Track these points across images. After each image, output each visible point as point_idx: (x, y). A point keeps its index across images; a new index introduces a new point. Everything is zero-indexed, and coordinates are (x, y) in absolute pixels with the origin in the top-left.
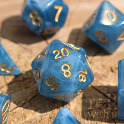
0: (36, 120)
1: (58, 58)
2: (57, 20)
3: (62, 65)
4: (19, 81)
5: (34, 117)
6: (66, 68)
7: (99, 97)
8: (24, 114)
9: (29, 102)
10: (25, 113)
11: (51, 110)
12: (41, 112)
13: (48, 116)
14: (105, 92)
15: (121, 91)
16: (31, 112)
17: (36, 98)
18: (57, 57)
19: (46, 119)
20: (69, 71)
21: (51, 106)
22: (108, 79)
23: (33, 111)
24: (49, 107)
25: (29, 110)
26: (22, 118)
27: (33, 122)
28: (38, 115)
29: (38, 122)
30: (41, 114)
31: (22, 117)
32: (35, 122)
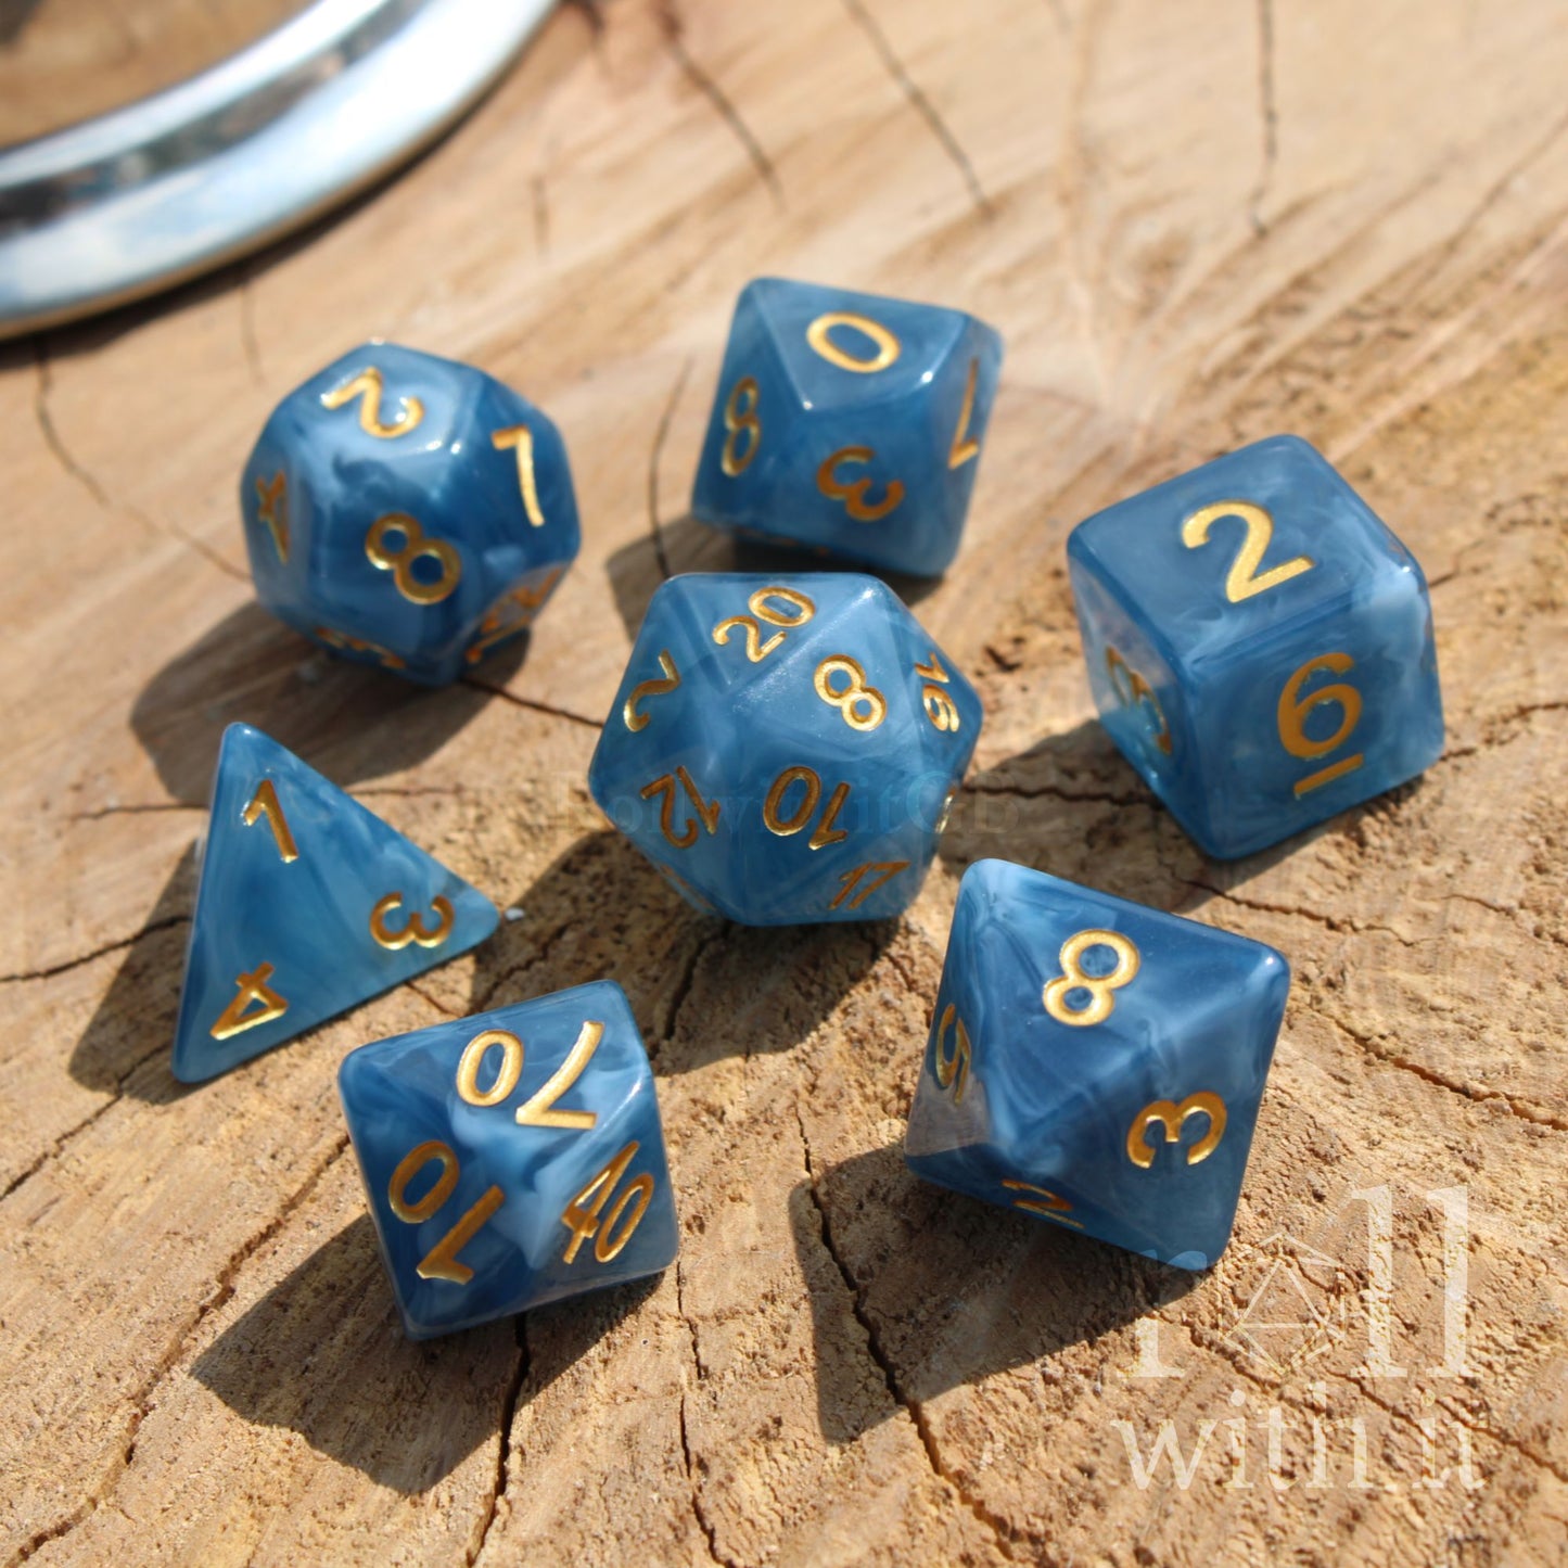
0: (787, 1092)
1: (767, 649)
2: (536, 517)
3: (811, 676)
4: (528, 965)
5: (766, 1084)
6: (839, 684)
7: (1035, 819)
8: (695, 1101)
9: (669, 1033)
10: (698, 1094)
11: (832, 1005)
12: (779, 1046)
13: (838, 1041)
14: (1053, 778)
15: (1196, 661)
16: (729, 1071)
17: (694, 995)
18: (758, 652)
19: (837, 1062)
20: (865, 690)
21: (815, 989)
22: (1018, 714)
23: (736, 1061)
24: (809, 996)
25: (711, 1068)
26: (704, 1125)
27: (780, 1107)
28: (773, 1064)
29: (804, 1094)
30: (790, 1053)
31: (695, 1117)
32: (794, 1105)
